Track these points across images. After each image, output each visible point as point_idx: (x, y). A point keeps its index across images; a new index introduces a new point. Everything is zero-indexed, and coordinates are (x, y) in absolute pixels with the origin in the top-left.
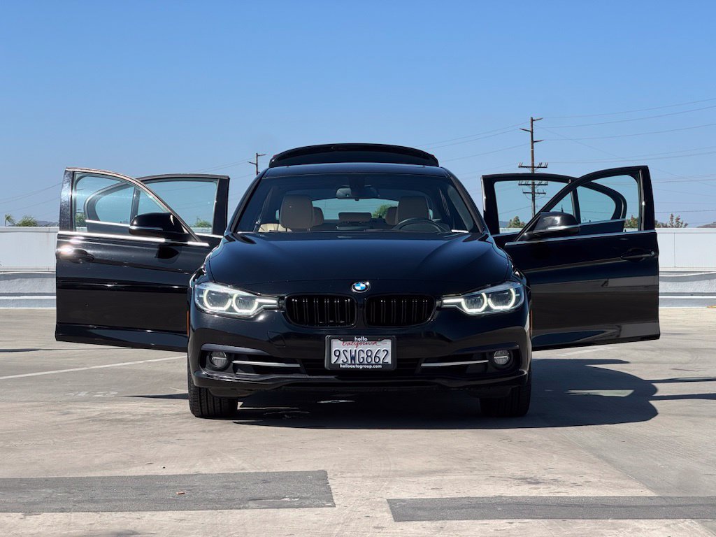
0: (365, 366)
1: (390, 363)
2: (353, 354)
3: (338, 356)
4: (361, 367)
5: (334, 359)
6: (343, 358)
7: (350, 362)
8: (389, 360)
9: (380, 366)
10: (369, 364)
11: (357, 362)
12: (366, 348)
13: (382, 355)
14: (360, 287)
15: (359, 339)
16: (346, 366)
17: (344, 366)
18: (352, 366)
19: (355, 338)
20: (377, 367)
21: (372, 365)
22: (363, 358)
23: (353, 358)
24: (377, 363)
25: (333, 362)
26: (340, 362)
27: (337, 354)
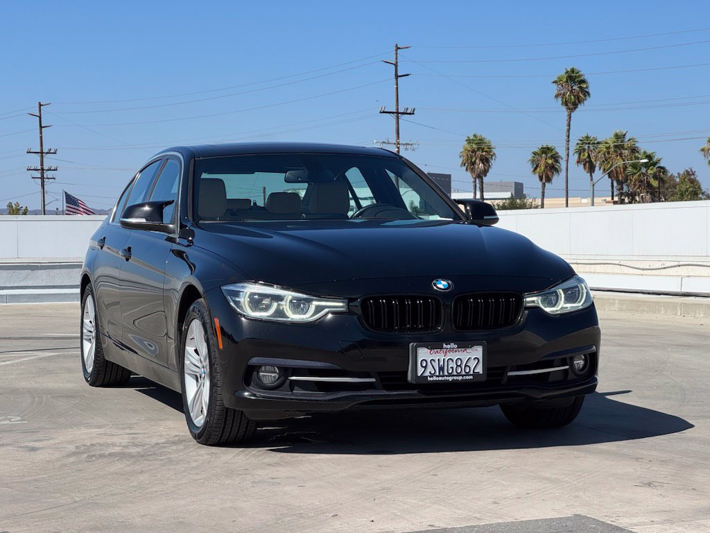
0: (455, 378)
1: (481, 372)
2: (441, 363)
3: (425, 367)
4: (450, 379)
5: (420, 371)
6: (430, 369)
7: (437, 374)
8: (480, 370)
9: (471, 377)
10: (459, 375)
11: (446, 373)
12: (454, 356)
13: (472, 364)
14: (442, 284)
15: (448, 346)
16: (435, 378)
17: (432, 379)
18: (440, 378)
19: (444, 345)
20: (467, 377)
21: (463, 376)
22: (452, 368)
23: (441, 369)
24: (467, 374)
25: (419, 375)
26: (427, 374)
27: (424, 365)
